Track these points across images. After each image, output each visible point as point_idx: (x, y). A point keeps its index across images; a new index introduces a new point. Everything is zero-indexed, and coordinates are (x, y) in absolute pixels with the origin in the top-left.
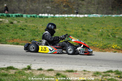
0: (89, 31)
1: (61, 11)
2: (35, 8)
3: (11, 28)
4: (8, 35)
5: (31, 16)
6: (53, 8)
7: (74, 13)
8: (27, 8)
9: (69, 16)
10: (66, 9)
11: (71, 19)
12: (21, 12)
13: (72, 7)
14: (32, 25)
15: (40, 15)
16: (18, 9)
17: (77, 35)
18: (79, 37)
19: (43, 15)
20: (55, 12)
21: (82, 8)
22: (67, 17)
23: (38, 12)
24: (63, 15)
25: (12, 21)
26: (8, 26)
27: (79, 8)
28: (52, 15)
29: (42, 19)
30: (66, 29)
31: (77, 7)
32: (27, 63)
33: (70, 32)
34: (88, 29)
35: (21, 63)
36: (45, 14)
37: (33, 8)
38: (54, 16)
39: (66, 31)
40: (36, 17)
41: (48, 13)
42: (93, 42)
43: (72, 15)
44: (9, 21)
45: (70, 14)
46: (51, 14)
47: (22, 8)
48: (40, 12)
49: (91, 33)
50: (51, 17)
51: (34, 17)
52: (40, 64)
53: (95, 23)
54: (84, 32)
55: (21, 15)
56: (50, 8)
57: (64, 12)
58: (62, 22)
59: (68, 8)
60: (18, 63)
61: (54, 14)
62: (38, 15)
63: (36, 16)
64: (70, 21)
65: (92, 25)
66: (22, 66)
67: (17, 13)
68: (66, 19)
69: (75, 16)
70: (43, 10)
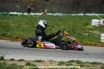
0: (53, 27)
2: (6, 7)
5: (2, 14)
6: (21, 8)
7: (40, 12)
9: (36, 14)
11: (38, 17)
13: (39, 7)
15: (11, 13)
19: (13, 13)
20: (23, 11)
22: (35, 15)
23: (9, 10)
27: (44, 8)
28: (21, 14)
29: (12, 16)
30: (33, 25)
31: (42, 7)
34: (53, 25)
37: (4, 7)
38: (23, 14)
39: (33, 27)
41: (17, 12)
43: (38, 14)
46: (20, 12)
48: (11, 11)
49: (55, 29)
50: (20, 15)
51: (5, 14)
52: (12, 55)
53: (58, 20)
54: (49, 28)
56: (19, 7)
58: (30, 19)
61: (23, 13)
62: (9, 13)
63: (7, 14)
65: (56, 22)
68: (34, 16)
70: (13, 8)
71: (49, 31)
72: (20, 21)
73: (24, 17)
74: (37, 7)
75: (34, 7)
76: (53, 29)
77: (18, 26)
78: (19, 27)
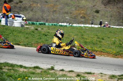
0: (103, 39)
1: (78, 21)
2: (56, 18)
3: (36, 34)
4: (34, 40)
5: (52, 25)
6: (71, 19)
7: (89, 24)
8: (49, 17)
10: (83, 20)
11: (87, 28)
12: (44, 21)
13: (88, 19)
14: (54, 32)
15: (60, 24)
16: (42, 18)
17: (92, 43)
18: (94, 44)
19: (63, 24)
20: (73, 22)
21: (97, 20)
22: (84, 27)
23: (58, 21)
24: (80, 25)
25: (37, 28)
26: (33, 32)
27: (94, 20)
30: (83, 37)
31: (92, 19)
32: (51, 64)
33: (87, 39)
34: (102, 37)
35: (45, 64)
36: (64, 23)
37: (54, 17)
39: (83, 38)
40: (57, 26)
41: (67, 23)
42: (107, 49)
43: (87, 25)
44: (34, 28)
45: (86, 24)
47: (45, 18)
48: (60, 22)
49: (105, 41)
51: (55, 25)
53: (108, 33)
54: (99, 40)
55: (44, 23)
56: (69, 18)
57: (80, 22)
58: (80, 30)
59: (84, 19)
60: (43, 63)
62: (59, 24)
63: (57, 24)
64: (87, 30)
65: (106, 34)
66: (46, 66)
67: (41, 22)
69: (90, 26)
70: (63, 19)
71: (98, 43)
72: (69, 32)
73: (73, 28)
74: (87, 18)
75: (83, 18)
76: (103, 41)
77: (67, 36)
78: (69, 38)
